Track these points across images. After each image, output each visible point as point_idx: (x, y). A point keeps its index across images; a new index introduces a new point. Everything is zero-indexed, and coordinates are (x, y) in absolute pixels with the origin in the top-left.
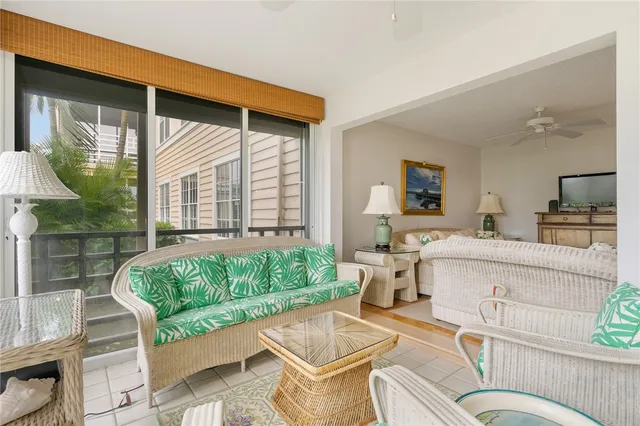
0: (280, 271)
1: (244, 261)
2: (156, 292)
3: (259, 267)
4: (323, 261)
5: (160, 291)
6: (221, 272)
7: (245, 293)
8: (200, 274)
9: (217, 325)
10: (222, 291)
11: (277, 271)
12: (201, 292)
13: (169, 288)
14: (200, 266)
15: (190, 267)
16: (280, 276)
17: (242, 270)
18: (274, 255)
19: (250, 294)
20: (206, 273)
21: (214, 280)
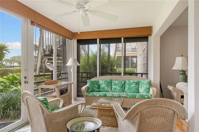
0: (128, 86)
1: (117, 82)
2: (91, 86)
3: (120, 84)
4: (144, 85)
5: (93, 86)
6: (110, 84)
7: (116, 91)
8: (104, 84)
9: (98, 95)
10: (109, 89)
11: (127, 87)
12: (104, 88)
13: (96, 86)
14: (105, 82)
15: (102, 82)
16: (127, 88)
17: (116, 85)
18: (127, 82)
19: (117, 91)
20: (105, 84)
21: (107, 86)
